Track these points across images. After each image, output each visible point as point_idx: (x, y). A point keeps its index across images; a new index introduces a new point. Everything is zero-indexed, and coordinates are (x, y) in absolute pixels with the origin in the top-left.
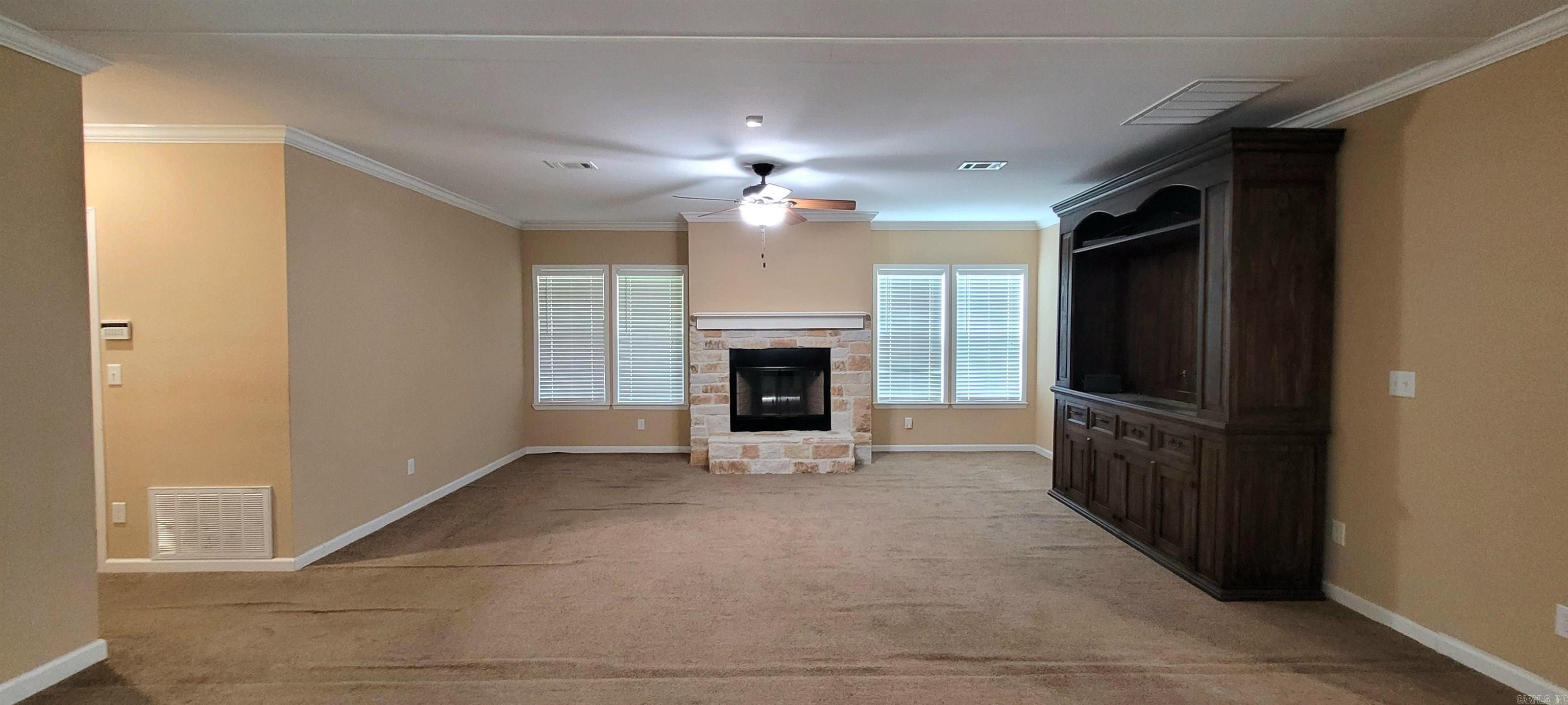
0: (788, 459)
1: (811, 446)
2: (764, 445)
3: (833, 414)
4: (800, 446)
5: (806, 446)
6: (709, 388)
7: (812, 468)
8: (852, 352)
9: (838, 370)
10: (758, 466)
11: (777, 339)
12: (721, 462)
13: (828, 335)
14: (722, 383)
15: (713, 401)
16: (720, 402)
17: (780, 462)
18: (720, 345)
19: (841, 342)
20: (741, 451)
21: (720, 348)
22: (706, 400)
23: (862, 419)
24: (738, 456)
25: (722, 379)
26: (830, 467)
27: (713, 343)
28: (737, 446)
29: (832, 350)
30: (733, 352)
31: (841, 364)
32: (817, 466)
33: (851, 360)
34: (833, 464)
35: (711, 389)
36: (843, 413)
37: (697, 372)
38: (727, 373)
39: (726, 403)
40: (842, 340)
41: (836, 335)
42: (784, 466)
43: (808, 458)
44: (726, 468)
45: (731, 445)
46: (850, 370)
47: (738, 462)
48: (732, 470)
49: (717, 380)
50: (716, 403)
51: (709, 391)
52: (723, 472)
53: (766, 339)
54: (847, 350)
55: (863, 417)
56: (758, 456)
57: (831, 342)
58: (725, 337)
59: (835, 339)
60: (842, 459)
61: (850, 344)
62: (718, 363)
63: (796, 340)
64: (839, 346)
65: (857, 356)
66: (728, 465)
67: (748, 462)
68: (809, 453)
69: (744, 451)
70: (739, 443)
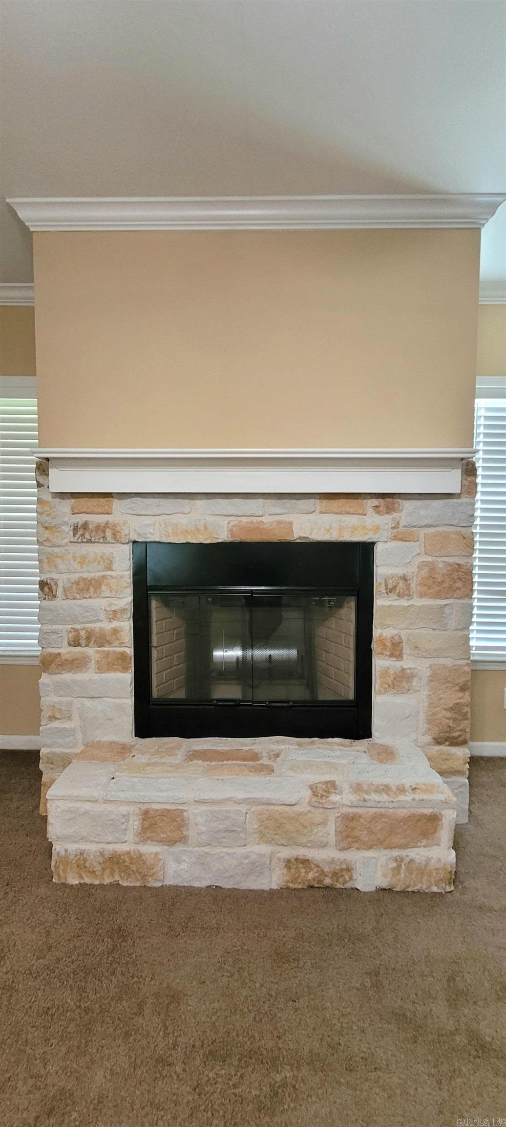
0: (265, 849)
1: (332, 816)
2: (203, 808)
3: (380, 701)
4: (300, 814)
5: (318, 815)
6: (83, 634)
7: (336, 874)
8: (425, 553)
9: (393, 596)
10: (184, 866)
11: (244, 520)
13: (370, 511)
14: (115, 624)
15: (93, 665)
17: (247, 857)
18: (109, 533)
19: (401, 529)
20: (135, 824)
21: (109, 538)
22: (76, 664)
23: (448, 715)
24: (130, 836)
25: (115, 615)
26: (385, 876)
27: (91, 527)
28: (124, 809)
29: (378, 549)
30: (140, 549)
31: (401, 584)
32: (348, 870)
33: (424, 573)
34: (395, 865)
35: (88, 638)
36: (400, 699)
37: (55, 596)
38: (126, 599)
39: (125, 669)
40: (403, 523)
41: (390, 510)
42: (256, 867)
43: (324, 846)
44: (98, 868)
45: (109, 807)
46: (422, 595)
47: (128, 853)
48: (112, 874)
49: (102, 615)
50: (100, 669)
51: (83, 642)
52: (87, 879)
53: (218, 519)
54: (416, 547)
55: (450, 709)
56: (183, 840)
57: (377, 529)
58: (119, 512)
59: (385, 521)
60: (418, 854)
61: (422, 532)
62: (104, 577)
63: (291, 524)
64: (395, 538)
65: (441, 563)
66: (101, 860)
67: (157, 854)
68: (329, 833)
69: (147, 824)
70: (130, 803)
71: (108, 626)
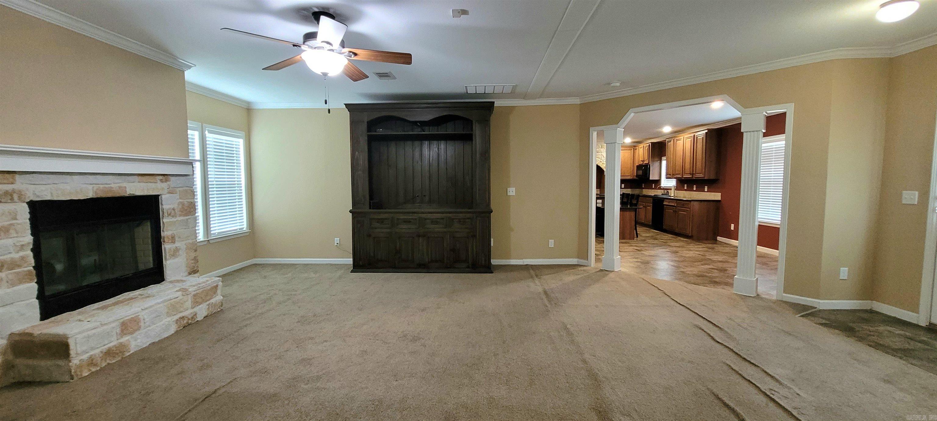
0: (169, 319)
1: (190, 296)
3: (166, 263)
4: (179, 301)
5: (185, 298)
7: (192, 318)
8: (180, 198)
9: (170, 217)
10: (139, 341)
11: (101, 186)
12: (92, 355)
13: (159, 181)
14: (21, 254)
15: (5, 284)
16: (21, 282)
17: (163, 325)
18: (16, 197)
19: (171, 189)
20: (118, 330)
21: (10, 201)
23: (193, 262)
24: (115, 338)
25: (22, 247)
26: (206, 312)
28: (113, 325)
29: (160, 198)
30: (34, 205)
31: (173, 212)
32: (196, 315)
33: (180, 206)
34: (208, 307)
36: (176, 260)
38: (29, 239)
39: (31, 280)
40: (172, 186)
41: (166, 181)
42: (166, 329)
43: (188, 309)
44: (99, 360)
45: (105, 327)
46: (180, 216)
47: (115, 346)
48: (105, 361)
49: (12, 250)
50: (12, 285)
52: (93, 370)
53: (88, 186)
54: (177, 196)
55: (193, 260)
56: (139, 328)
57: (160, 189)
58: (20, 184)
59: (165, 185)
60: (213, 301)
61: (178, 190)
62: (11, 224)
63: (125, 187)
64: (169, 193)
65: (185, 201)
66: (101, 355)
67: (128, 340)
68: (189, 304)
69: (124, 327)
70: (114, 321)
71: (16, 256)
